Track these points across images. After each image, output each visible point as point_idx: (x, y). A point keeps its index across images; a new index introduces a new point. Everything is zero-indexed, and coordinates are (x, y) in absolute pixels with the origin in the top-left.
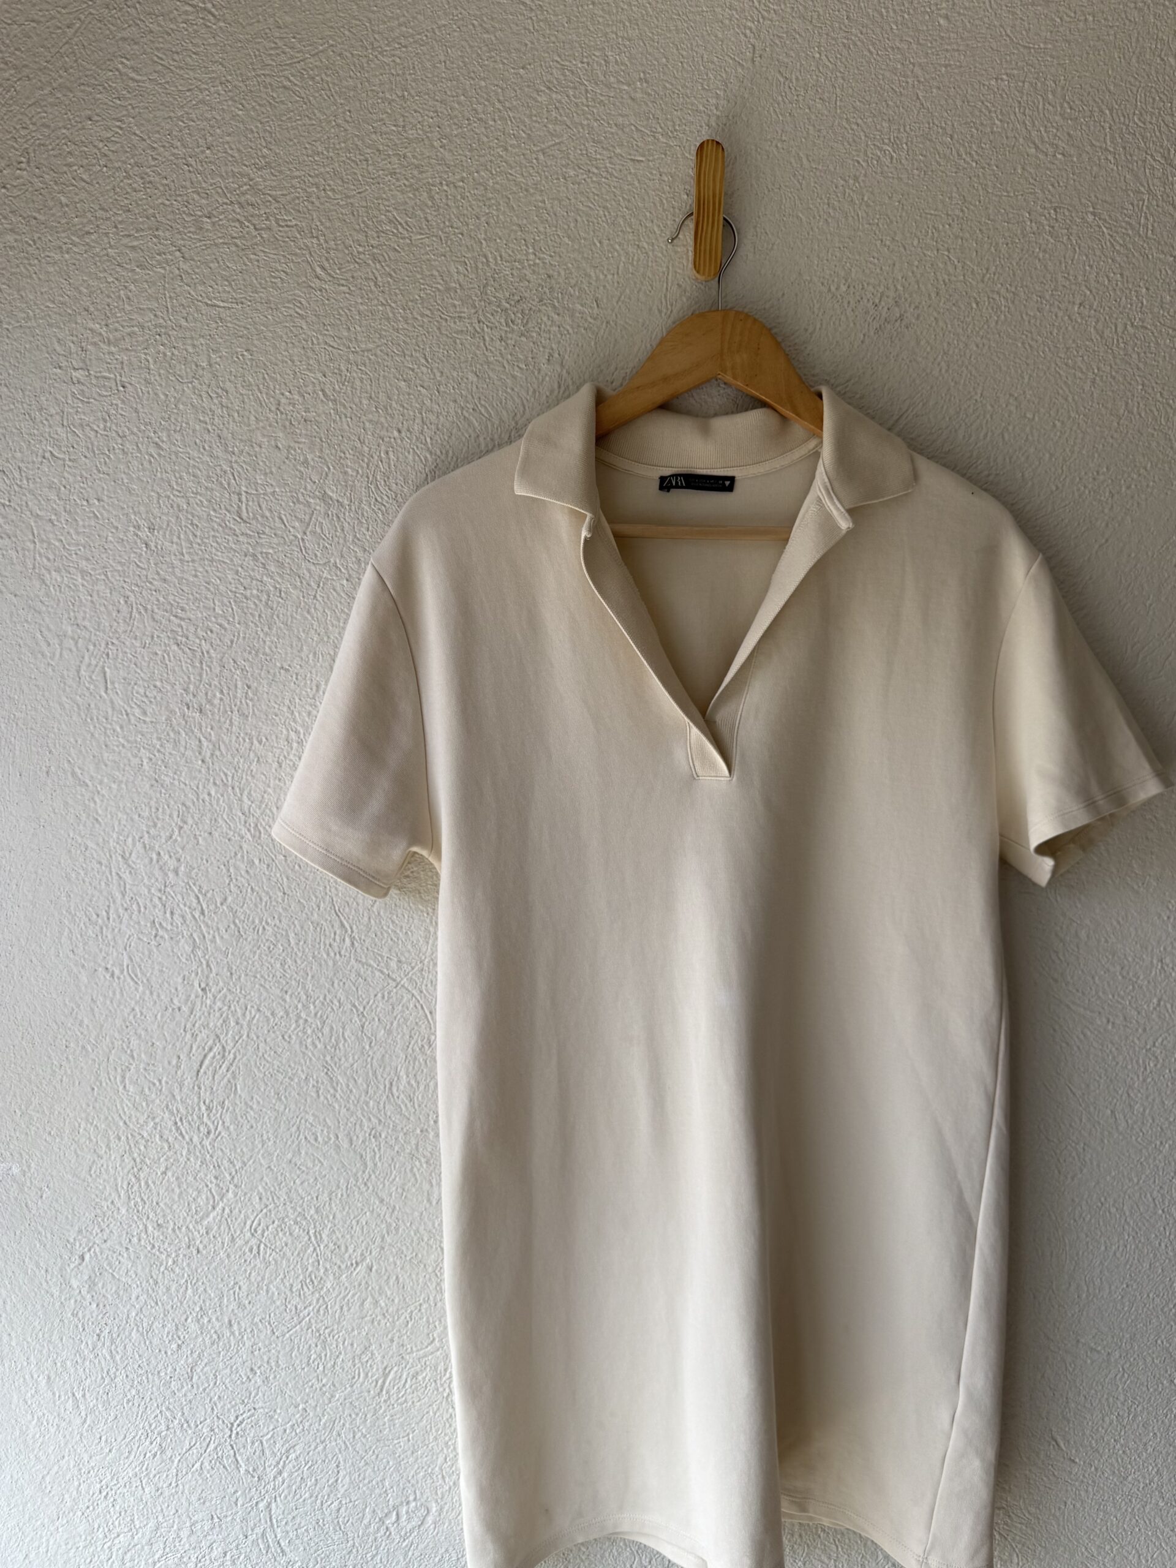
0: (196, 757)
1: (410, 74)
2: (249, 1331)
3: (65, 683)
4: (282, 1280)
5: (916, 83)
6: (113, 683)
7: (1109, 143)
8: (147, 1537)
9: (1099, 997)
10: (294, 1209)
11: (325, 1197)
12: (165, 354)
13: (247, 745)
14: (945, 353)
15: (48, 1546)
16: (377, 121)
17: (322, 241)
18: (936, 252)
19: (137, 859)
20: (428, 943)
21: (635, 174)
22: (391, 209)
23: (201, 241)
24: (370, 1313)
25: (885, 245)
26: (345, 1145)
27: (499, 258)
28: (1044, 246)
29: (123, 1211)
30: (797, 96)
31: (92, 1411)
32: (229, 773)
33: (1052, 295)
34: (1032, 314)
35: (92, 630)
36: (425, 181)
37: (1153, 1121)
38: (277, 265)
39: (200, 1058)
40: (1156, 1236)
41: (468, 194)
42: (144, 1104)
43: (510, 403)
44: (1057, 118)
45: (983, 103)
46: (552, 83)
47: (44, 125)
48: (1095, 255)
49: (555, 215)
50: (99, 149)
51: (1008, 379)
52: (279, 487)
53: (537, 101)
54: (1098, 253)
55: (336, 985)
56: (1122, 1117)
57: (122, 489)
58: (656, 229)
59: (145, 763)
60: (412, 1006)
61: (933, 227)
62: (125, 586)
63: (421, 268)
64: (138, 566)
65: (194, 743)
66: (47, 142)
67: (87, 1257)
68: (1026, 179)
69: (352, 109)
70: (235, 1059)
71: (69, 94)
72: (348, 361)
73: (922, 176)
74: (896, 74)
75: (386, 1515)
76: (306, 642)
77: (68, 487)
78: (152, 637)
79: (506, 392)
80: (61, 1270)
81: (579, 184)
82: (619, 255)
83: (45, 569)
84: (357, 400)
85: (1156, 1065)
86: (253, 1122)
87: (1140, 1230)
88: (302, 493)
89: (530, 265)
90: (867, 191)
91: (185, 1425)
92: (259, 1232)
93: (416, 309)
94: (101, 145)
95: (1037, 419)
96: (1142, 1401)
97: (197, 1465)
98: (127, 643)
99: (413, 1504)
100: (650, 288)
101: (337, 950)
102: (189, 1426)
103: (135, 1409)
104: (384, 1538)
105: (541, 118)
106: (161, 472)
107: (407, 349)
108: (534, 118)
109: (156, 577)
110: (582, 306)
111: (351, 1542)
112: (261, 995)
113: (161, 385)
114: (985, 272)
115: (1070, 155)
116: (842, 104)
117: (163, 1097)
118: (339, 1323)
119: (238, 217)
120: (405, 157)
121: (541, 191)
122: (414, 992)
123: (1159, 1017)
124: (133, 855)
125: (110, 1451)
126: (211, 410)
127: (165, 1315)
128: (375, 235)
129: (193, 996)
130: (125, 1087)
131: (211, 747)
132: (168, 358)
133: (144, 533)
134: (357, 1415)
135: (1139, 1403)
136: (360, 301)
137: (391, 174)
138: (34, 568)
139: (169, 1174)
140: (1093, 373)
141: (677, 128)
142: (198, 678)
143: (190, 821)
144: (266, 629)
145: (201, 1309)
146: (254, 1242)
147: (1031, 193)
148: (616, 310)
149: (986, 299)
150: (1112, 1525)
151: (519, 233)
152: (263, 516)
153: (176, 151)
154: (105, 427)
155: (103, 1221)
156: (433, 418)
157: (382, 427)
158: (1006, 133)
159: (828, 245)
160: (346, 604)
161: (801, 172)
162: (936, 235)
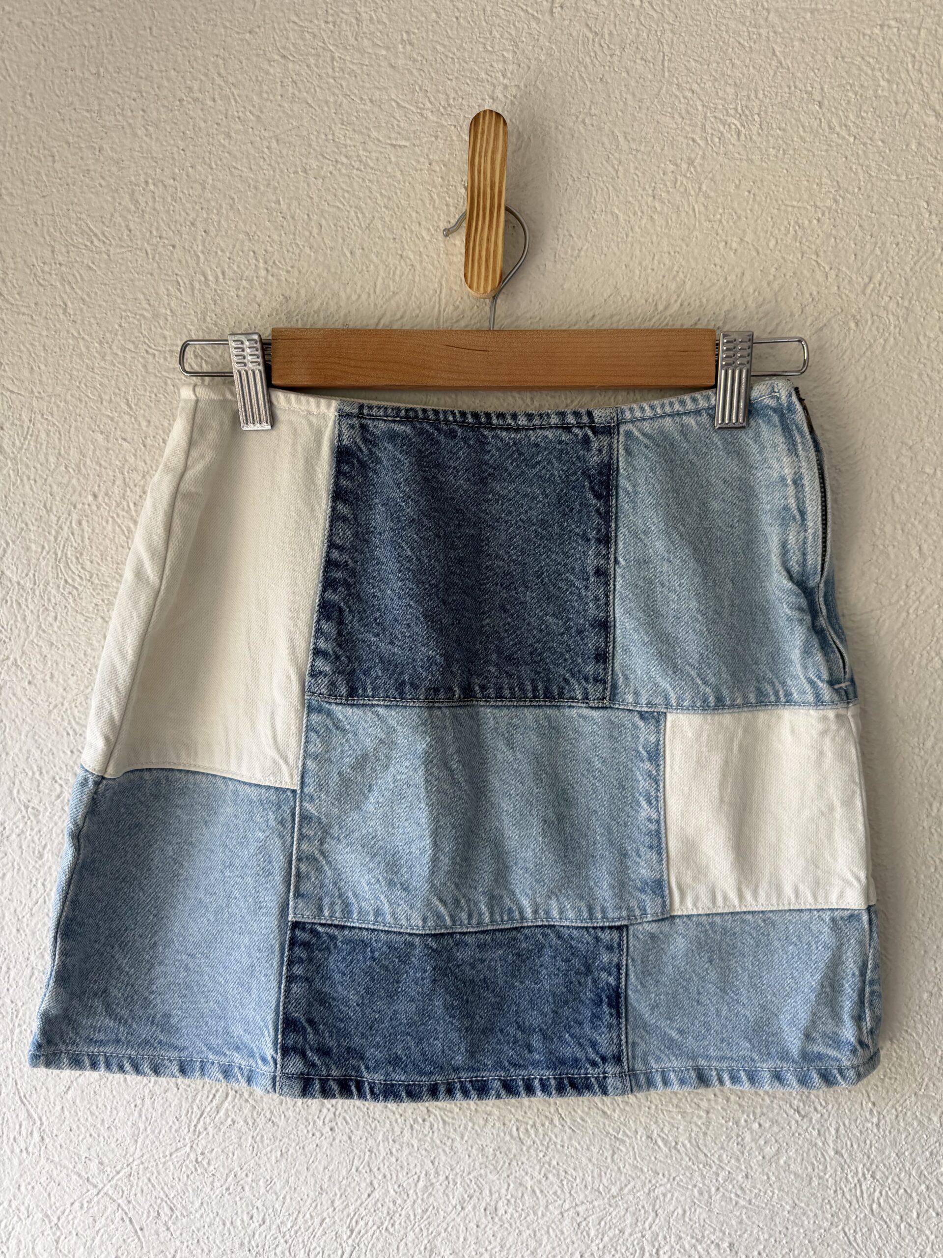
1: (107, 45)
5: (771, 34)
16: (64, 106)
18: (799, 256)
20: (136, 1141)
21: (397, 164)
22: (84, 216)
25: (731, 248)
27: (220, 276)
30: (611, 56)
34: (932, 335)
36: (126, 180)
41: (181, 195)
45: (863, 58)
46: (288, 49)
49: (293, 218)
51: (900, 422)
53: (268, 73)
55: (23, 1188)
58: (424, 233)
60: (118, 1219)
61: (796, 223)
63: (122, 289)
68: (923, 157)
69: (33, 92)
73: (780, 156)
74: (744, 24)
81: (324, 178)
82: (376, 267)
89: (260, 284)
90: (706, 178)
93: (116, 342)
101: (23, 1146)
105: (274, 95)
107: (105, 393)
108: (265, 96)
114: (867, 280)
116: (672, 65)
120: (101, 149)
121: (275, 188)
122: (120, 1201)
128: (64, 250)
136: (45, 333)
137: (83, 172)
141: (451, 101)
149: (869, 317)
151: (247, 243)
156: (137, 477)
157: (74, 491)
158: (895, 97)
159: (654, 250)
160: (28, 712)
161: (617, 155)
162: (800, 233)
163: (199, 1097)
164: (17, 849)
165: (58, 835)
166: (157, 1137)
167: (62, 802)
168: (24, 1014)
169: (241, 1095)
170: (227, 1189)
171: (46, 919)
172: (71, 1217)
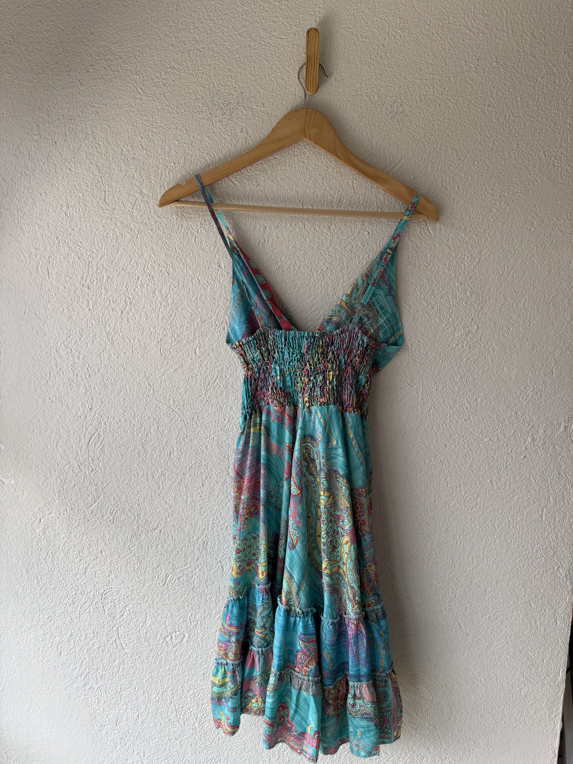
0: (86, 308)
2: (109, 555)
3: (31, 274)
4: (123, 534)
6: (52, 275)
7: (505, 28)
8: (67, 639)
9: (486, 429)
10: (129, 504)
11: (141, 500)
12: (73, 129)
13: (108, 303)
14: (423, 129)
15: (27, 639)
16: (165, 21)
17: (141, 77)
18: (420, 81)
19: (62, 351)
21: (281, 44)
22: (171, 61)
23: (88, 77)
24: (160, 550)
25: (397, 78)
26: (150, 478)
27: (219, 84)
28: (472, 78)
29: (57, 501)
30: (357, 7)
31: (45, 585)
32: (101, 316)
33: (475, 101)
34: (465, 110)
35: (42, 250)
36: (186, 49)
37: (510, 486)
38: (122, 88)
39: (89, 438)
40: (509, 538)
41: (206, 55)
42: (66, 457)
43: (224, 151)
44: (480, 16)
45: (445, 9)
47: (20, 24)
48: (496, 82)
49: (245, 64)
50: (44, 35)
51: (453, 141)
52: (122, 188)
53: (237, 11)
54: (498, 81)
55: (147, 410)
56: (495, 483)
57: (55, 189)
58: (291, 70)
59: (65, 310)
60: (179, 420)
62: (57, 232)
63: (185, 89)
64: (62, 223)
65: (86, 302)
66: (22, 32)
67: (42, 520)
68: (464, 45)
69: (154, 16)
70: (104, 439)
71: (31, 10)
72: (152, 132)
73: (415, 44)
75: (166, 637)
76: (133, 258)
77: (32, 187)
78: (68, 255)
79: (222, 146)
80: (31, 525)
81: (256, 49)
82: (274, 83)
83: (23, 224)
84: (156, 149)
85: (512, 461)
86: (111, 466)
87: (502, 535)
88: (132, 191)
89: (233, 88)
90: (389, 52)
91: (83, 593)
92: (114, 514)
93: (183, 108)
94: (45, 33)
95: (466, 160)
96: (500, 610)
97: (88, 610)
98: (58, 257)
99: (178, 633)
100: (287, 98)
101: (147, 394)
102: (84, 594)
103: (62, 585)
104: (166, 646)
105: (239, 19)
106: (72, 182)
107: (178, 126)
108: (236, 19)
109: (70, 228)
110: (256, 106)
111: (152, 647)
112: (114, 412)
113: (71, 142)
114: (443, 90)
115: (486, 34)
116: (378, 10)
117: (73, 454)
118: (147, 554)
119: (105, 66)
120: (178, 37)
121: (239, 53)
122: (180, 414)
123: (515, 439)
124: (61, 349)
125: (52, 602)
126: (93, 153)
127: (74, 547)
128: (164, 74)
129: (86, 411)
130: (57, 449)
131: (93, 303)
132: (74, 130)
133: (64, 208)
134: (154, 593)
135: (499, 612)
136: (157, 104)
137: (171, 45)
138: (18, 223)
139: (76, 487)
140: (494, 138)
141: (301, 22)
142: (87, 273)
143: (84, 336)
144: (116, 251)
145: (89, 545)
146: (111, 518)
147: (466, 52)
148: (272, 109)
149: (443, 103)
150: (485, 664)
151: (229, 73)
152: (115, 201)
153: (77, 36)
154: (48, 160)
155: (49, 505)
156: (189, 157)
157: (167, 162)
158: (455, 23)
159: (370, 78)
160: (150, 241)
161: (358, 43)
162: (420, 72)
163: (208, 378)
164: (146, 290)
165: (160, 285)
166: (193, 392)
167: (162, 273)
168: (148, 348)
169: (222, 377)
170: (217, 410)
171: (156, 315)
172: (163, 420)
